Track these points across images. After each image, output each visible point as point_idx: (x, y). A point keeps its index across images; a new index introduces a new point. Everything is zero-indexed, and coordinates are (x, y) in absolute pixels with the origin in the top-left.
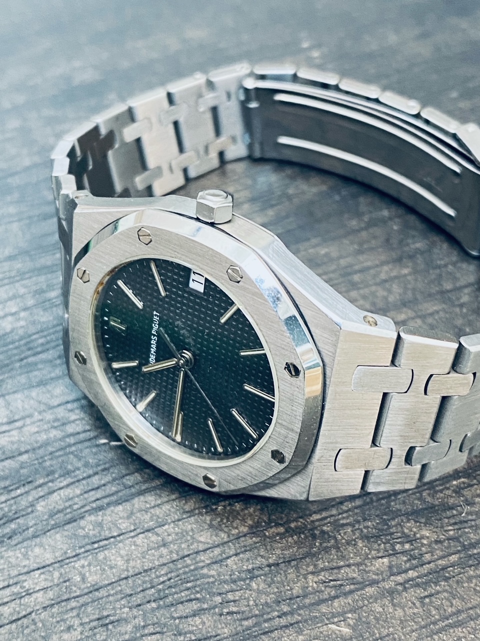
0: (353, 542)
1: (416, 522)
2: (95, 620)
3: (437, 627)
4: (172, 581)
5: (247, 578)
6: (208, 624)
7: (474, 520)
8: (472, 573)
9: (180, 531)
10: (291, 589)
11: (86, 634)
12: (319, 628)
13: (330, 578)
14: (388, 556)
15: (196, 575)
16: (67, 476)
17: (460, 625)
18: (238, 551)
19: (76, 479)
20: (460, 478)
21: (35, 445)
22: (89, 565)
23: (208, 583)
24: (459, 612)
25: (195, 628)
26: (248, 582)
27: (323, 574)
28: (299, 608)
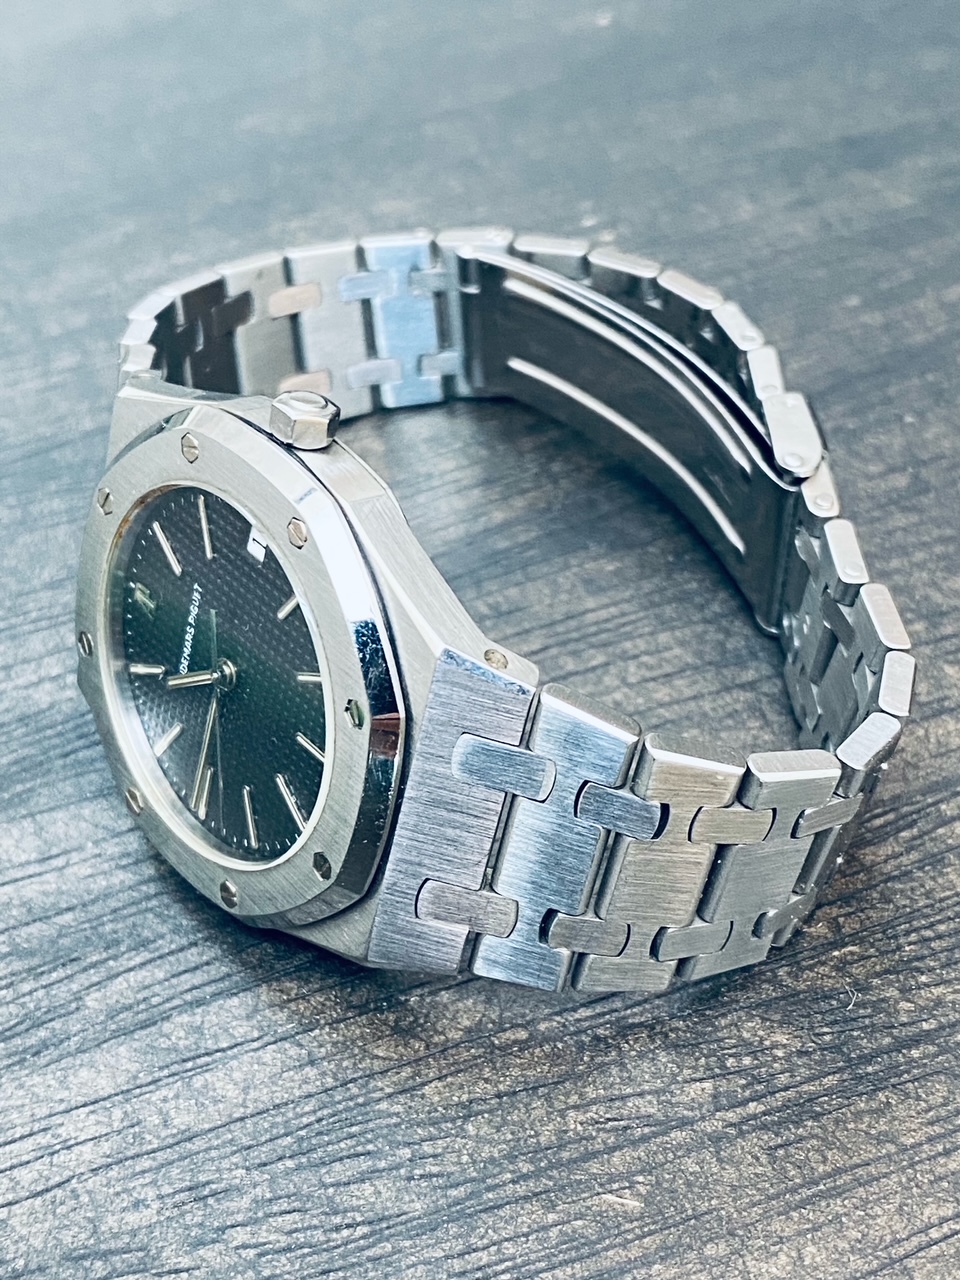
0: (651, 1056)
1: (764, 1020)
2: (182, 1191)
3: (798, 1197)
4: (324, 1122)
5: (460, 1117)
6: (385, 1194)
7: (870, 1016)
8: (862, 1105)
9: (341, 1038)
10: (537, 1135)
11: (168, 1214)
12: (584, 1200)
13: (608, 1116)
14: (713, 1077)
15: (367, 1113)
16: (142, 949)
17: (840, 1194)
18: (444, 1072)
19: (157, 954)
20: (845, 945)
21: (87, 898)
22: (177, 1097)
23: (388, 1126)
24: (838, 1172)
25: (362, 1202)
26: (459, 1122)
27: (594, 1108)
28: (551, 1166)
